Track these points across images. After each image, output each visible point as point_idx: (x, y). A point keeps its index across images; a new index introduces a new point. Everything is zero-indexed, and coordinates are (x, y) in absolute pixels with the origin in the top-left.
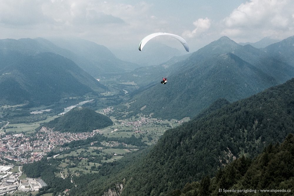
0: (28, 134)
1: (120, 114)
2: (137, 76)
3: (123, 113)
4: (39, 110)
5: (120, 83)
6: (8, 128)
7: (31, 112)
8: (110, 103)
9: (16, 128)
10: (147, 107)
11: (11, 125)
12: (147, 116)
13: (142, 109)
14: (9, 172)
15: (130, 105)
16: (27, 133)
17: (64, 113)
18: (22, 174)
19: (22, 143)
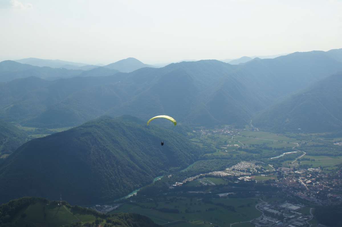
0: (327, 170)
6: (303, 159)
7: (335, 143)
9: (313, 161)
11: (308, 157)
14: (297, 213)
16: (326, 168)
18: (313, 218)
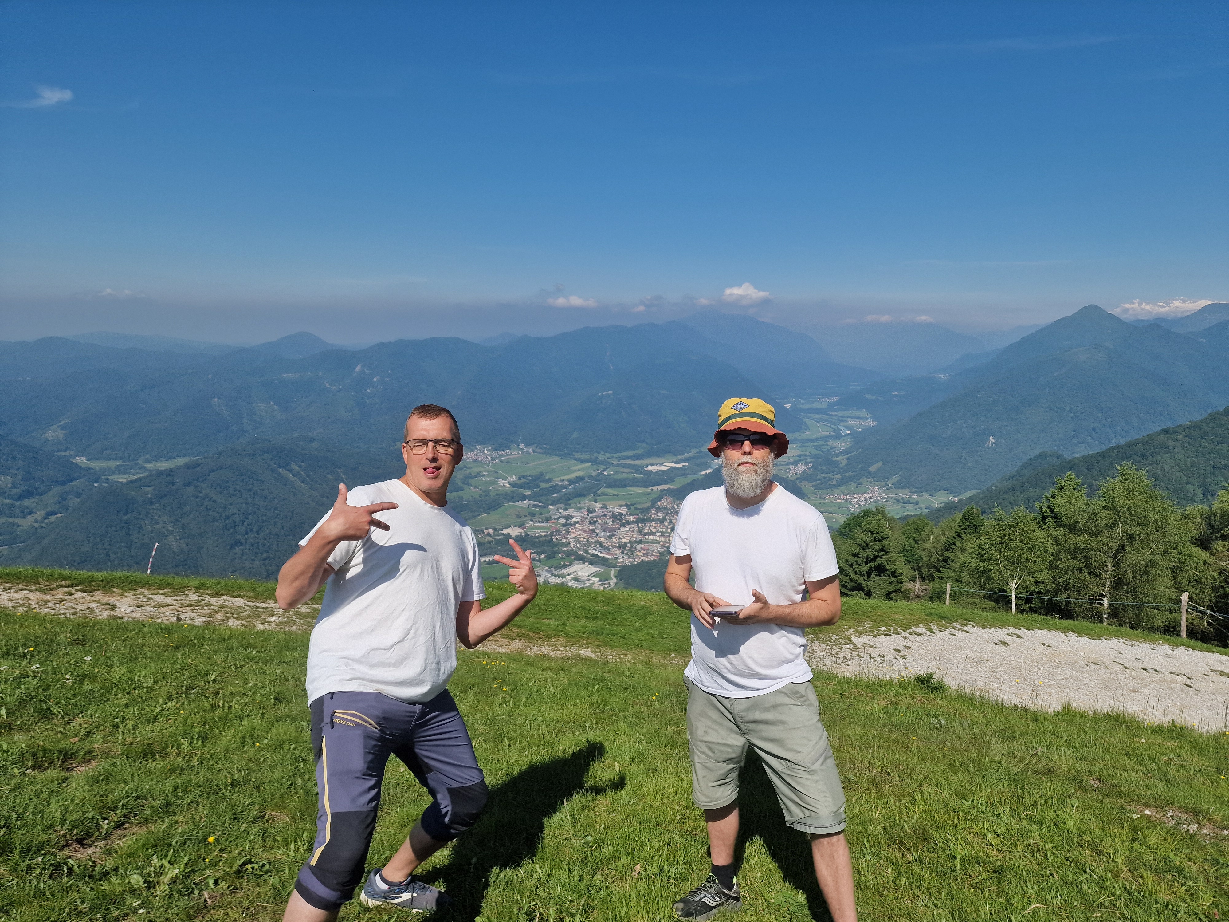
1: (824, 478)
2: (874, 397)
3: (830, 475)
4: (661, 464)
5: (834, 413)
7: (647, 466)
8: (808, 454)
10: (883, 464)
12: (883, 483)
13: (873, 468)
14: (593, 578)
15: (848, 459)
16: (634, 507)
17: (708, 471)
18: (616, 583)
19: (623, 525)
